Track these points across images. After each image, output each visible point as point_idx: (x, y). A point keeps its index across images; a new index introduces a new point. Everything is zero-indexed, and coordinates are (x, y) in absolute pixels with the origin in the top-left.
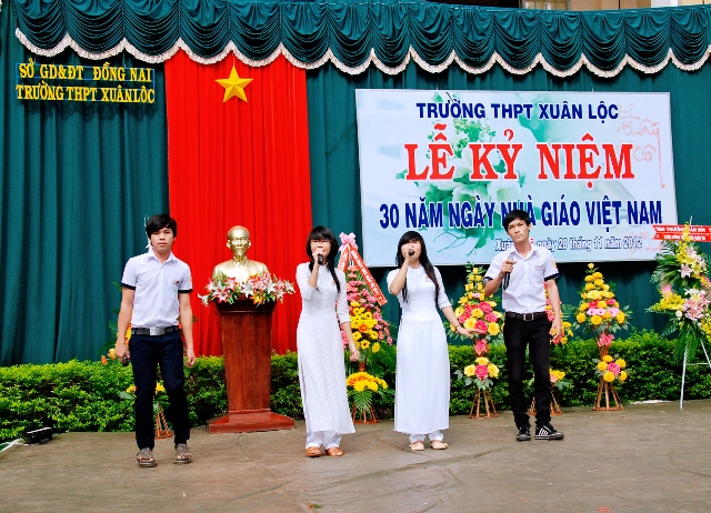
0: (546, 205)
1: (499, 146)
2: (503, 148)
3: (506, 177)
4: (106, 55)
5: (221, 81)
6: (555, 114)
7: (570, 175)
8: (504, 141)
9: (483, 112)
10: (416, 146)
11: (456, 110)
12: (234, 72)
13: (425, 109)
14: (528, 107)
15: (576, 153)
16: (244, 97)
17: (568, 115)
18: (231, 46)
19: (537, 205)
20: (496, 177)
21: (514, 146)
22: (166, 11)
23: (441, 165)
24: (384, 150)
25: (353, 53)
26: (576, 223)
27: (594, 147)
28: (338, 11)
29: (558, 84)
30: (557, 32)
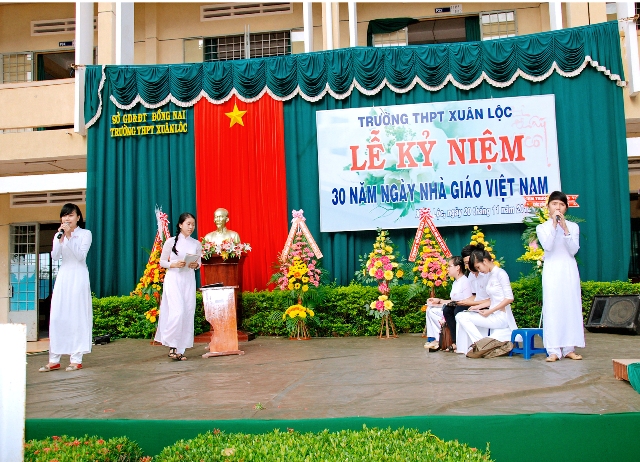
0: (455, 183)
1: (418, 143)
2: (422, 145)
3: (424, 165)
4: (158, 105)
5: (228, 114)
6: (461, 117)
7: (473, 160)
8: (422, 139)
9: (407, 120)
10: (357, 147)
11: (386, 120)
12: (236, 107)
13: (364, 121)
14: (441, 113)
15: (478, 145)
16: (241, 123)
17: (472, 117)
18: (234, 91)
19: (448, 184)
20: (417, 165)
21: (430, 142)
22: (195, 74)
23: (375, 159)
24: (336, 152)
25: (313, 87)
26: (478, 196)
27: (492, 140)
28: (304, 60)
29: (465, 95)
30: (463, 58)
